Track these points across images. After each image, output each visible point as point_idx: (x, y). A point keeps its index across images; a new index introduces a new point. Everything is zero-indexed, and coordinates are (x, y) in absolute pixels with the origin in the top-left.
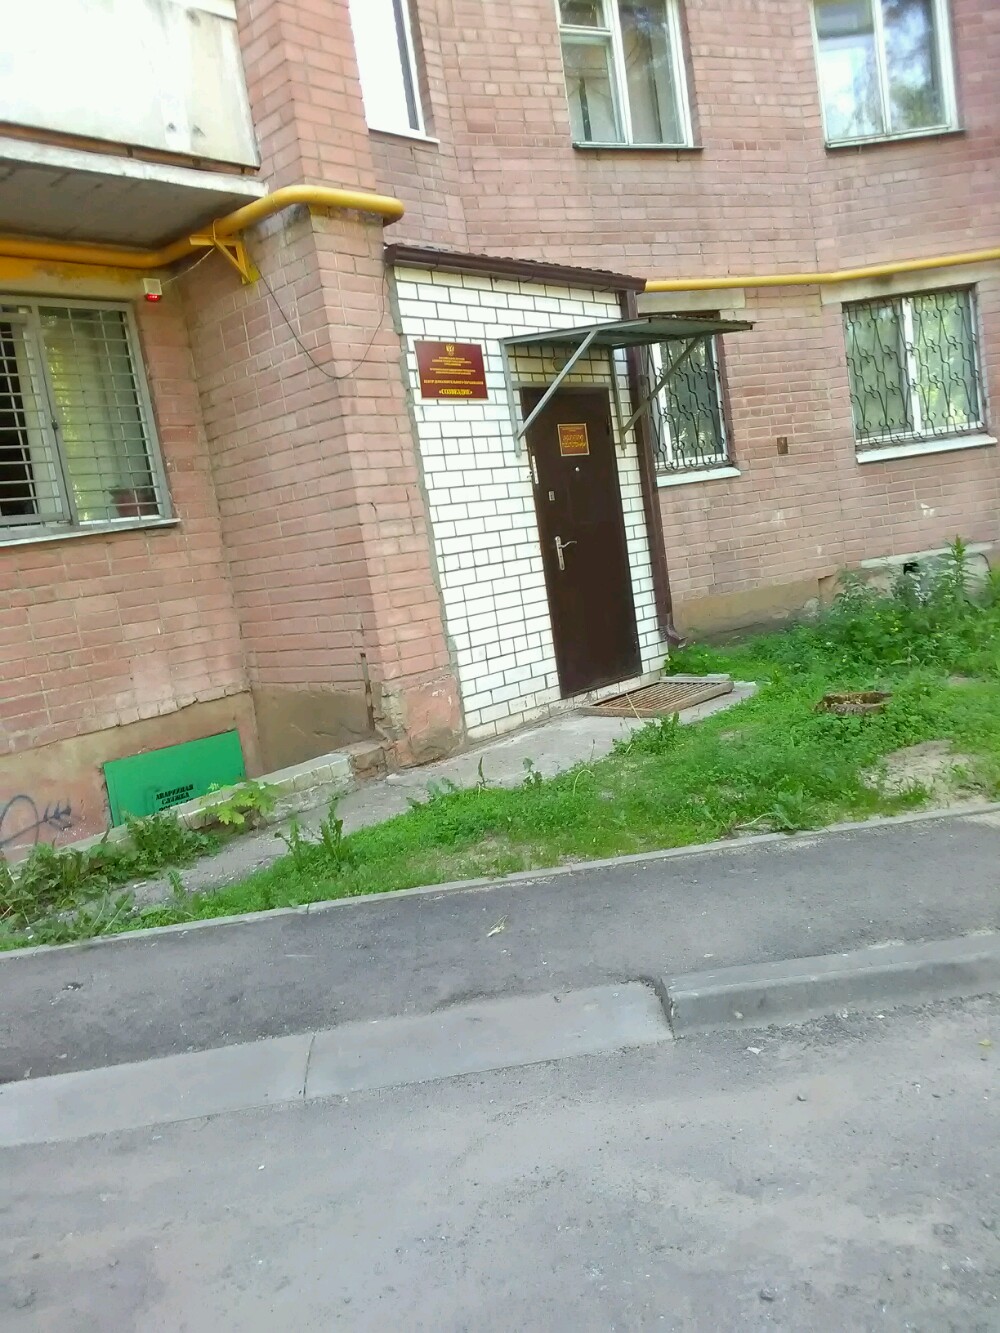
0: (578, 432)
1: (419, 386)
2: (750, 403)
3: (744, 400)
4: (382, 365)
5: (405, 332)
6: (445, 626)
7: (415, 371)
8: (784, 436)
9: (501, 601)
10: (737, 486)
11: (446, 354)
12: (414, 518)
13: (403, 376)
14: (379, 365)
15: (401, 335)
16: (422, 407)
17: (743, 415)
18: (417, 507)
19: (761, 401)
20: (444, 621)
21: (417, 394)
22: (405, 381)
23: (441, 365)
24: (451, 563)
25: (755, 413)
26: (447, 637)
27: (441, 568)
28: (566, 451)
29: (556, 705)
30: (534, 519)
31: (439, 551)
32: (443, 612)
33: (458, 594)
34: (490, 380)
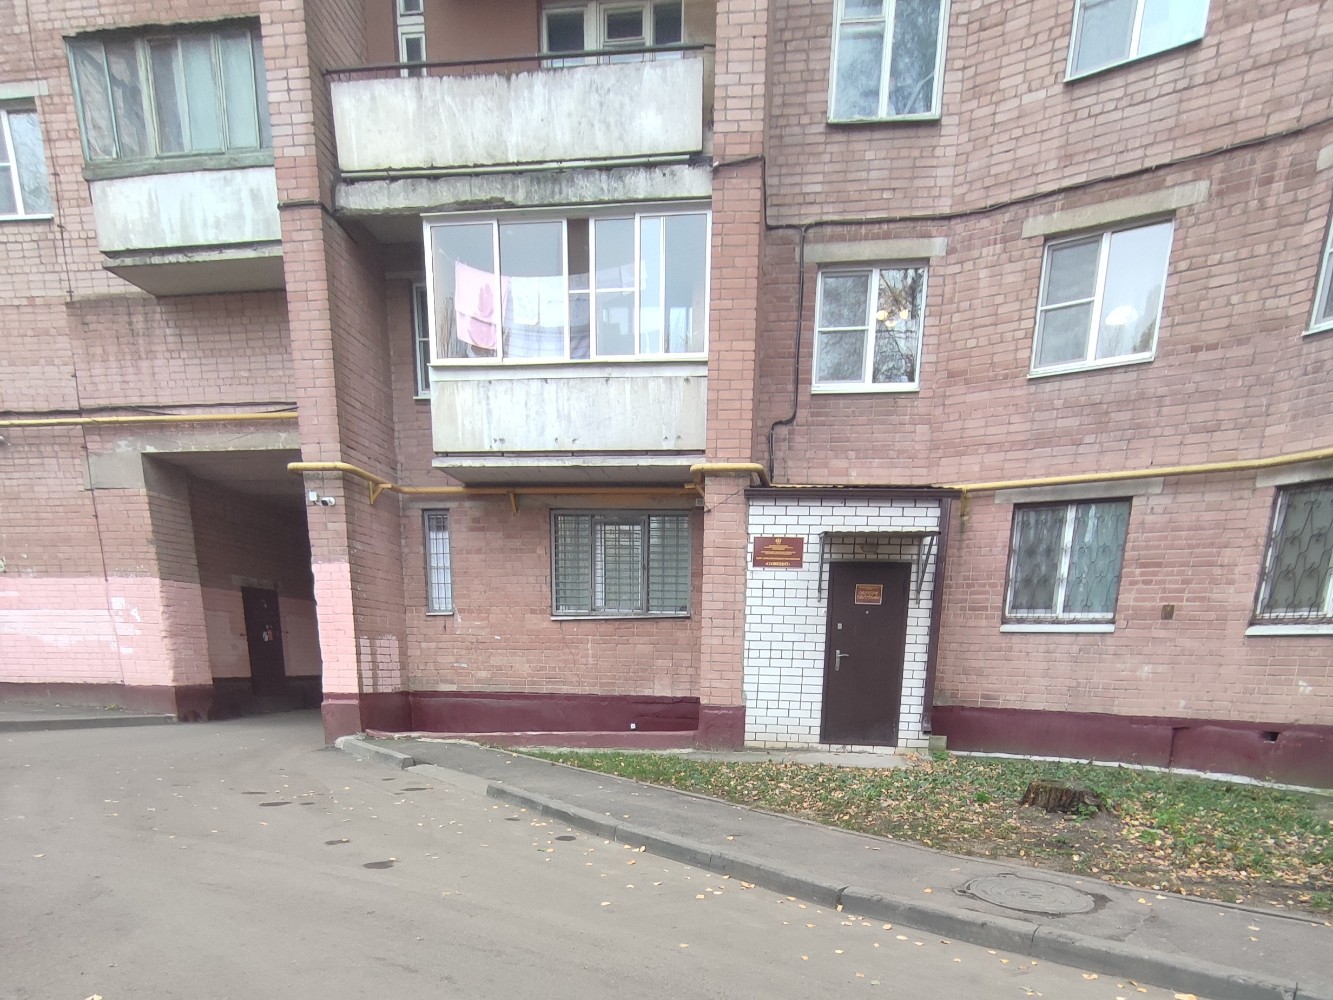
0: (874, 590)
1: (752, 560)
2: (1142, 574)
3: (1138, 571)
4: (734, 549)
5: (749, 532)
6: (742, 686)
7: (751, 552)
8: (1172, 604)
9: (785, 680)
10: (1109, 640)
11: (775, 544)
13: (744, 555)
16: (752, 571)
17: (1133, 583)
18: (739, 622)
19: (1154, 574)
20: (742, 683)
21: (750, 565)
22: (745, 558)
23: (771, 550)
24: (753, 654)
25: (1145, 582)
26: (743, 691)
27: (746, 655)
28: (860, 601)
29: (815, 745)
30: (823, 638)
31: (746, 647)
32: (743, 678)
33: (755, 671)
34: (806, 557)
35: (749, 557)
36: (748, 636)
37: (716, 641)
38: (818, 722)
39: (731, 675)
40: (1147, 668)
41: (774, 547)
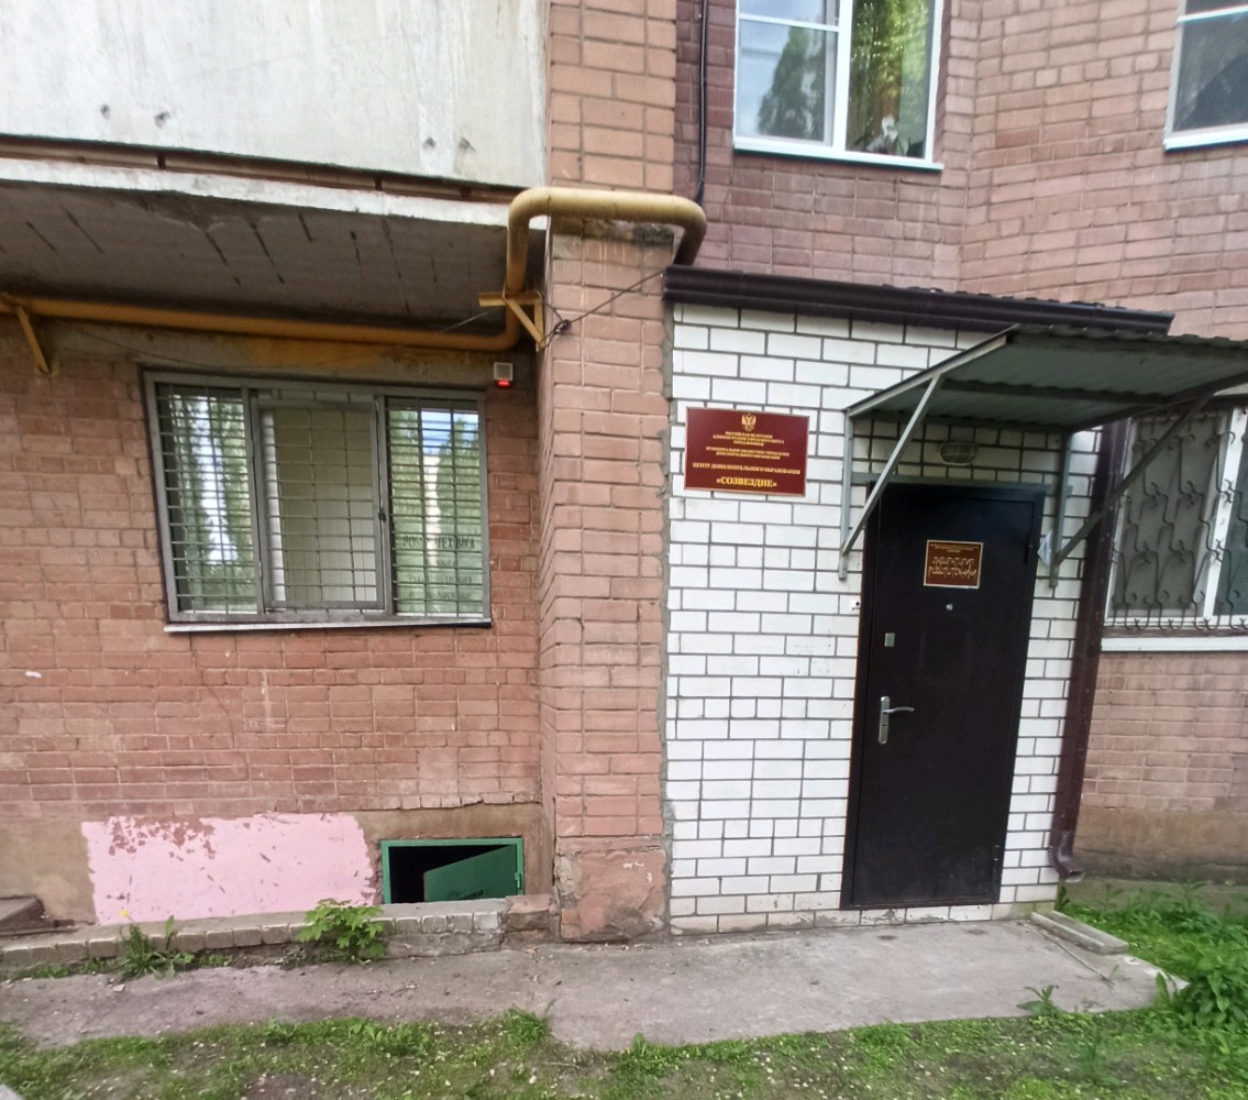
0: (965, 554)
1: (684, 470)
4: (635, 441)
5: (675, 395)
6: (663, 787)
7: (681, 450)
9: (761, 769)
11: (741, 428)
12: (641, 646)
13: (663, 457)
14: (628, 440)
15: (670, 399)
16: (683, 500)
18: (650, 630)
20: (664, 780)
21: (679, 482)
22: (664, 464)
23: (729, 444)
24: (690, 708)
26: (664, 801)
27: (671, 713)
28: (934, 579)
29: (829, 915)
30: (850, 668)
31: (672, 691)
32: (664, 768)
33: (694, 750)
34: (813, 469)
35: (677, 462)
36: (676, 665)
37: (594, 678)
38: (837, 863)
39: (634, 763)
41: (738, 438)
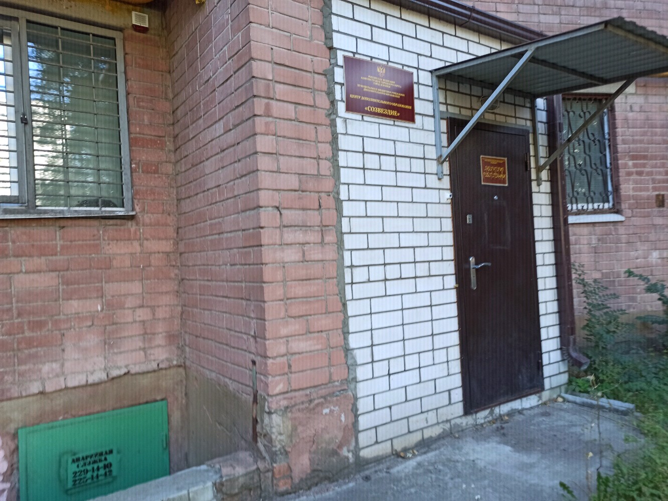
0: (499, 165)
1: (344, 99)
2: (635, 166)
3: (630, 163)
4: (309, 74)
5: (335, 46)
6: (346, 339)
7: (342, 85)
8: (662, 193)
9: (409, 316)
10: (622, 230)
11: (377, 75)
12: (323, 228)
13: (329, 88)
14: (304, 73)
15: (331, 48)
16: (345, 120)
17: (629, 174)
18: (329, 216)
19: (644, 166)
20: (346, 333)
21: (341, 107)
22: (330, 93)
23: (371, 84)
24: (360, 275)
25: (640, 173)
26: (347, 350)
27: (348, 279)
28: (486, 180)
29: (458, 421)
30: (449, 239)
31: (347, 262)
32: (345, 324)
33: (364, 307)
34: (419, 106)
35: (339, 93)
36: (349, 242)
38: (457, 380)
40: (655, 254)
41: (375, 80)
